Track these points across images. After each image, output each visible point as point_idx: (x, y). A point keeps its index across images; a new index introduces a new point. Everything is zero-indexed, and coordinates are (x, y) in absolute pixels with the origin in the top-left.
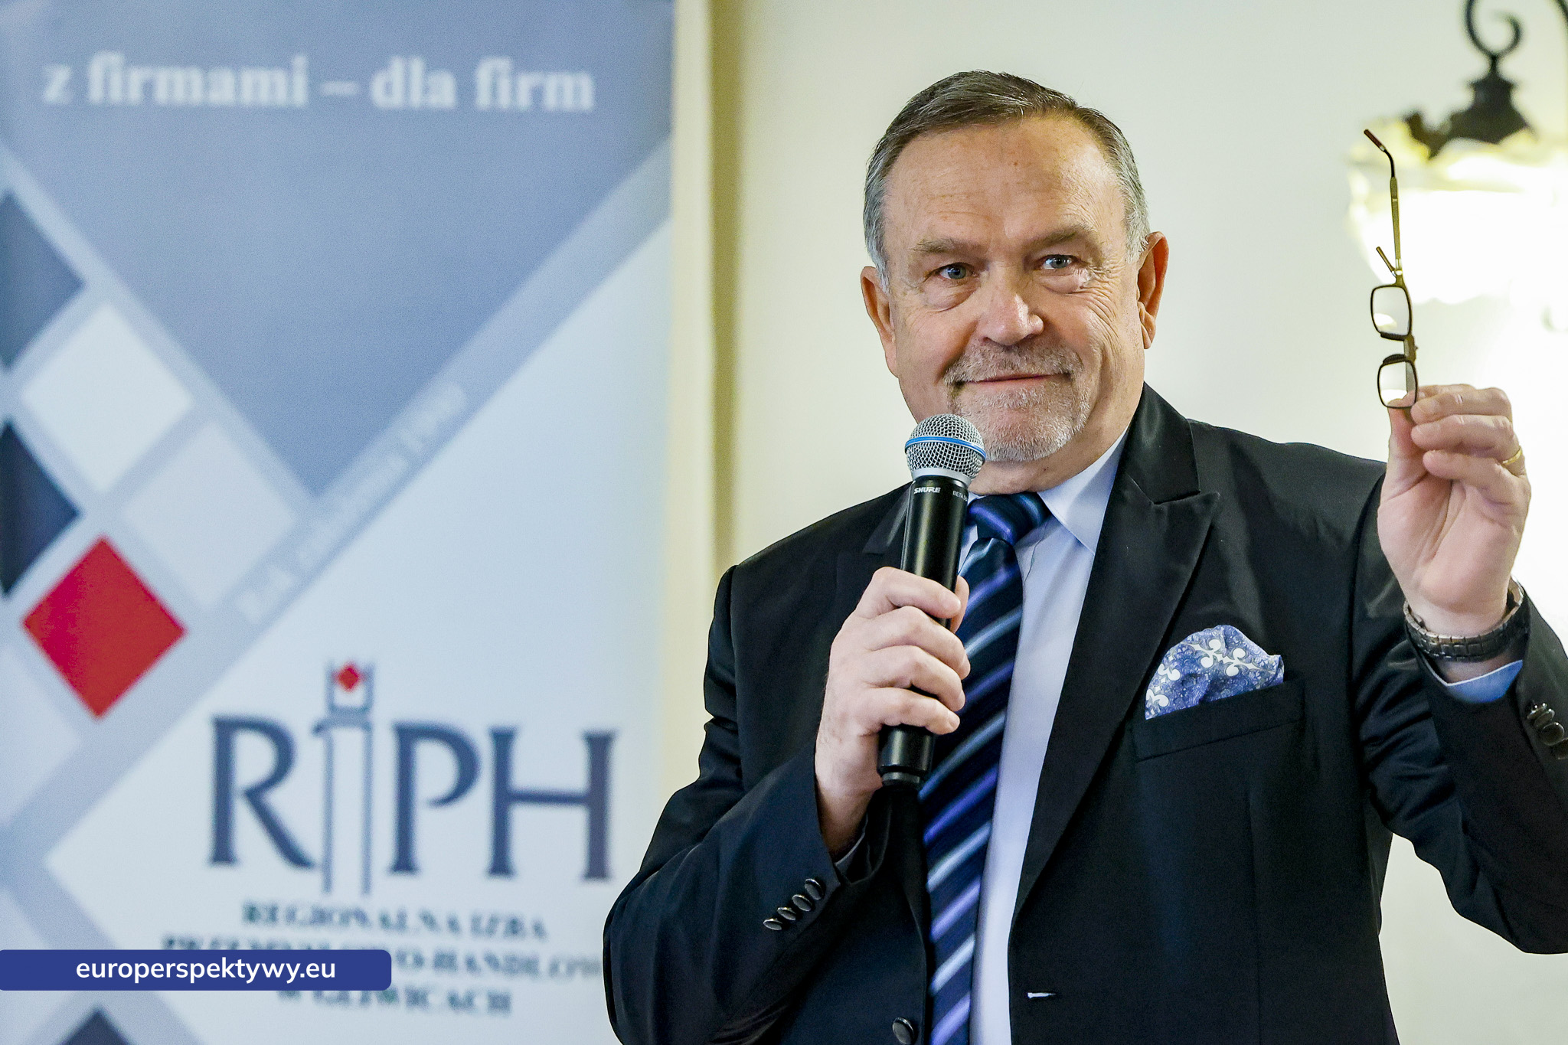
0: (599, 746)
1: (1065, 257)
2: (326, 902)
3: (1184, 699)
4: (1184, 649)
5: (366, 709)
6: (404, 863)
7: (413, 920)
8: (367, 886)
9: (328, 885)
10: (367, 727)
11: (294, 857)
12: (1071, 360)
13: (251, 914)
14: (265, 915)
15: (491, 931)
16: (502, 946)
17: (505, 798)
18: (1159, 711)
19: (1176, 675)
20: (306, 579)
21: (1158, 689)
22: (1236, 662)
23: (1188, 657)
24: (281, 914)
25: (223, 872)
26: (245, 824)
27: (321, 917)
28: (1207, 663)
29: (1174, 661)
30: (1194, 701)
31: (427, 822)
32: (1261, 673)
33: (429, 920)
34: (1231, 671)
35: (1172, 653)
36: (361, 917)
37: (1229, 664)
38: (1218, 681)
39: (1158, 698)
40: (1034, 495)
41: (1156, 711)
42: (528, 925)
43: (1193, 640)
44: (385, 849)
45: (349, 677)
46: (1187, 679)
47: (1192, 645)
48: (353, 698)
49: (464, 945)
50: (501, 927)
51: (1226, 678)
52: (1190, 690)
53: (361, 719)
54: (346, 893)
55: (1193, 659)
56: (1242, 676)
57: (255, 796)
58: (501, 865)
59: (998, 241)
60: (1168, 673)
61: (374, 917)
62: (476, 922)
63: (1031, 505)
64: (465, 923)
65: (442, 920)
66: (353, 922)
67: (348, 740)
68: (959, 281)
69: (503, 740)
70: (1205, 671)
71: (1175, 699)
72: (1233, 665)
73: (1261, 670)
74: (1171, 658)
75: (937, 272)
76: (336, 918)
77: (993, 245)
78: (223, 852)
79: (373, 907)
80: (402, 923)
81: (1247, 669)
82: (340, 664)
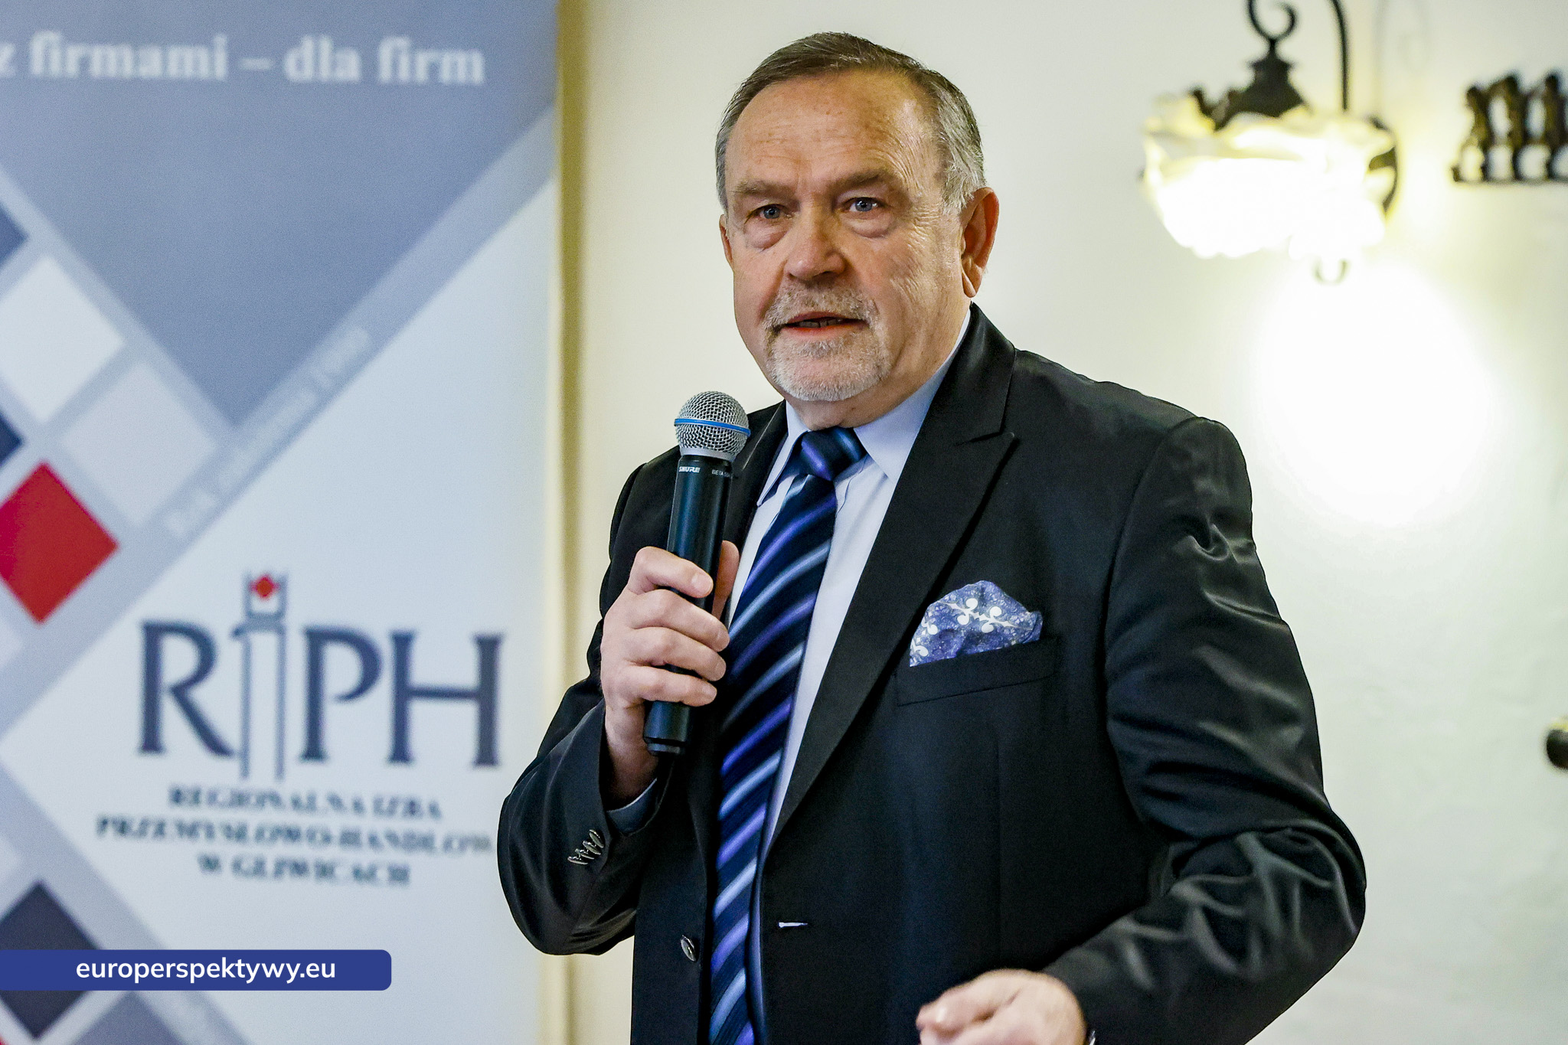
0: (488, 648)
1: (870, 200)
2: (244, 786)
3: (943, 651)
4: (941, 608)
5: (280, 614)
6: (314, 751)
7: (322, 802)
8: (280, 770)
9: (245, 772)
10: (281, 631)
11: (214, 745)
12: (868, 307)
13: (177, 797)
14: (190, 797)
15: (391, 812)
16: (401, 825)
17: (405, 693)
18: (920, 660)
19: (934, 630)
20: (227, 499)
21: (919, 640)
22: (992, 620)
23: (945, 614)
24: (203, 798)
25: (151, 761)
26: (171, 717)
27: (239, 800)
28: (963, 620)
29: (932, 617)
30: (952, 652)
31: (335, 715)
32: (1016, 630)
33: (335, 802)
34: (986, 628)
35: (932, 610)
36: (275, 799)
37: (985, 622)
38: (974, 637)
39: (919, 649)
40: (851, 433)
41: (917, 659)
42: (424, 806)
43: (950, 599)
44: (296, 740)
45: (265, 586)
46: (944, 635)
47: (949, 604)
48: (267, 606)
49: (368, 824)
50: (400, 809)
51: (981, 635)
52: (948, 642)
53: (275, 623)
54: (262, 778)
55: (949, 616)
56: (997, 633)
57: (181, 692)
58: (400, 753)
59: (805, 184)
60: (929, 628)
61: (286, 797)
62: (378, 804)
63: (847, 443)
64: (368, 804)
65: (348, 802)
66: (268, 805)
67: (264, 643)
68: (773, 220)
69: (403, 642)
70: (961, 627)
71: (934, 651)
72: (989, 623)
73: (1016, 627)
74: (930, 614)
75: (756, 213)
76: (253, 800)
77: (800, 187)
78: (151, 743)
79: (286, 791)
80: (311, 805)
81: (1002, 627)
82: (257, 573)
